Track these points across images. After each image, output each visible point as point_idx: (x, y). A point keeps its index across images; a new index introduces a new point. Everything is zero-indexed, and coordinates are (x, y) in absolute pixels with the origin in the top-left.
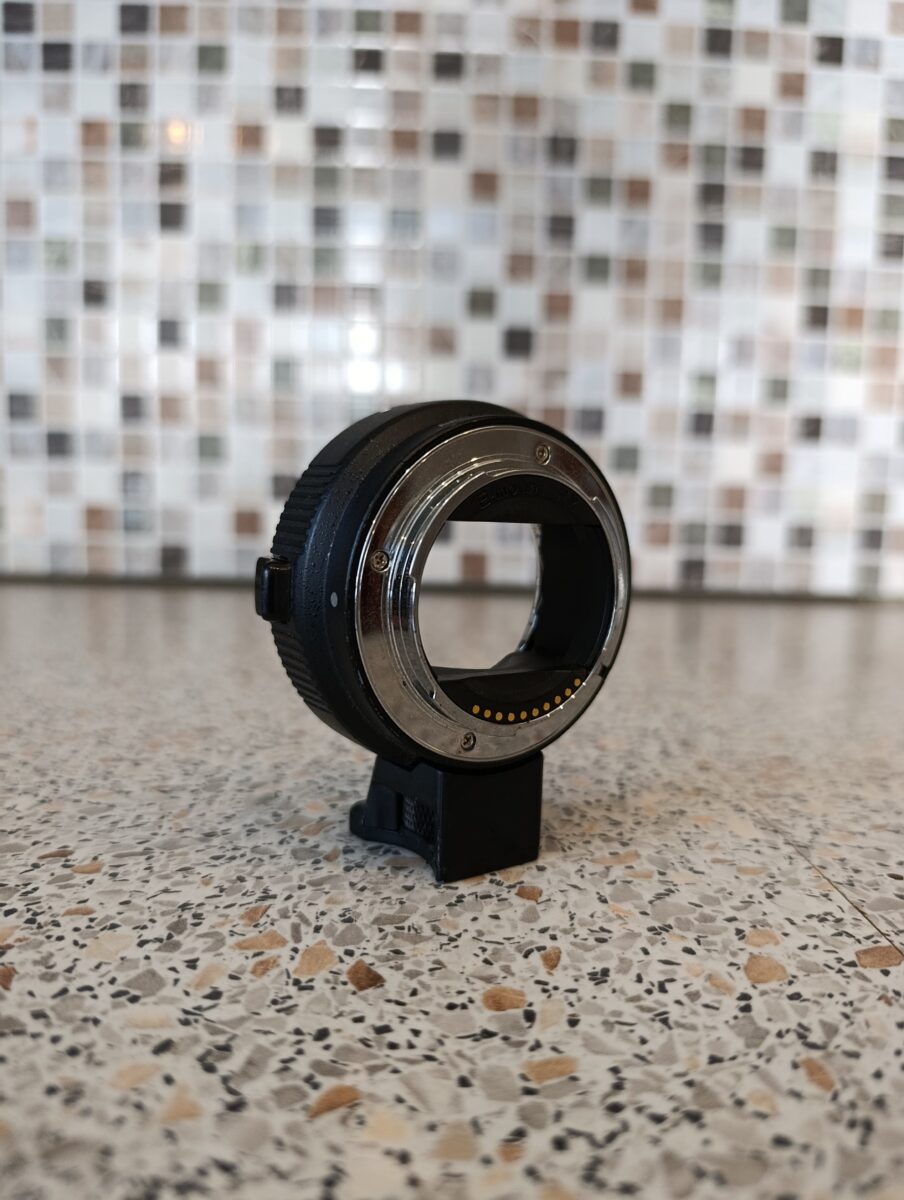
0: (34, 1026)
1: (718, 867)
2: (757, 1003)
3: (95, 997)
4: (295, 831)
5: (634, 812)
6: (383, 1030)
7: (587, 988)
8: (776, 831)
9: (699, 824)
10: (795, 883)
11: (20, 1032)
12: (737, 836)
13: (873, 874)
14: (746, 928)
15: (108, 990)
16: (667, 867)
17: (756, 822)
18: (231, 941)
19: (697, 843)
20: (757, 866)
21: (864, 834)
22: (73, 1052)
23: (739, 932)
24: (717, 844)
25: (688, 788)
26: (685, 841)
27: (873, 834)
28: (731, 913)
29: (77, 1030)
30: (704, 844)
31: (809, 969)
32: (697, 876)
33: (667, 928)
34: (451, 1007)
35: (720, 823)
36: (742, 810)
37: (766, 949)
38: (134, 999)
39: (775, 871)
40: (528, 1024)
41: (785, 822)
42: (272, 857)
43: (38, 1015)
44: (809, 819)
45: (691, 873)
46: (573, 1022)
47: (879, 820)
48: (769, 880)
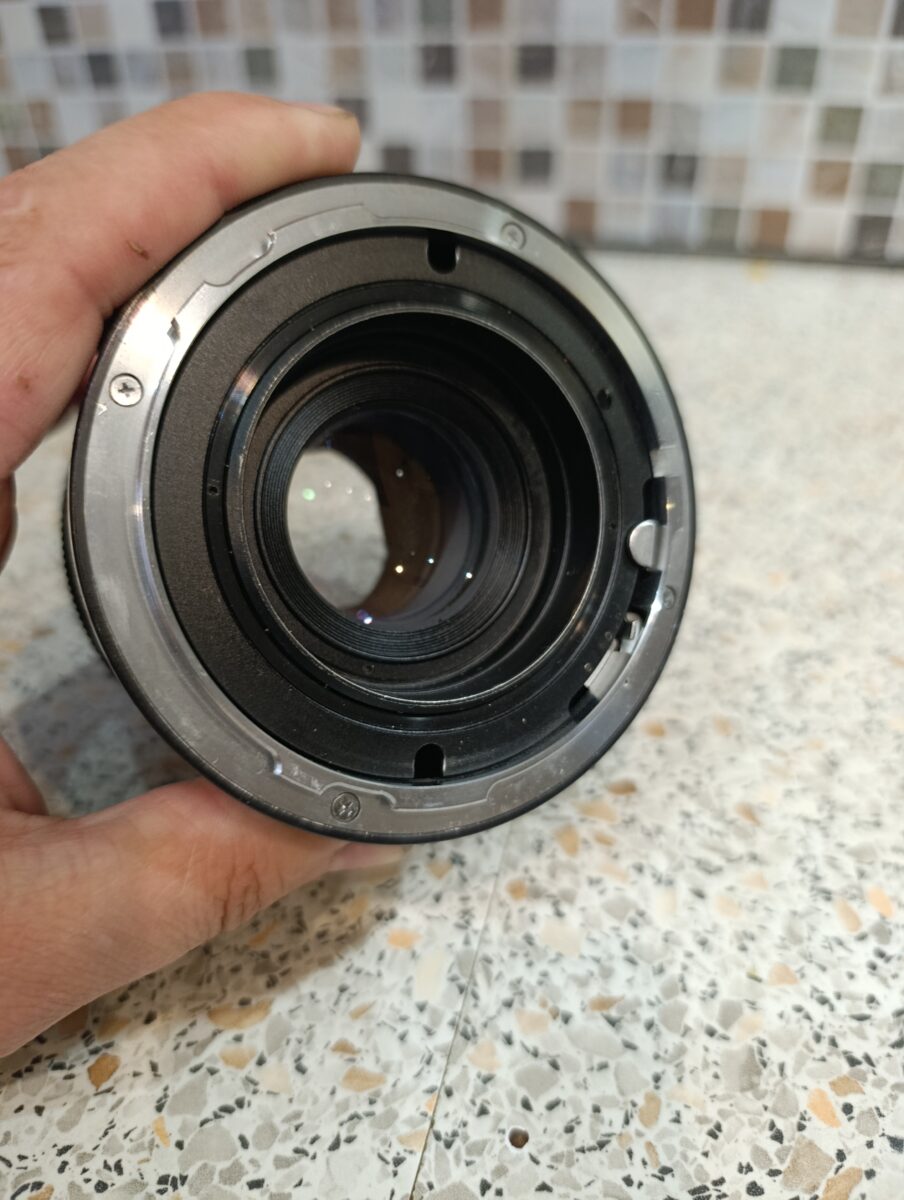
8: (462, 990)
35: (414, 955)
39: (386, 1089)
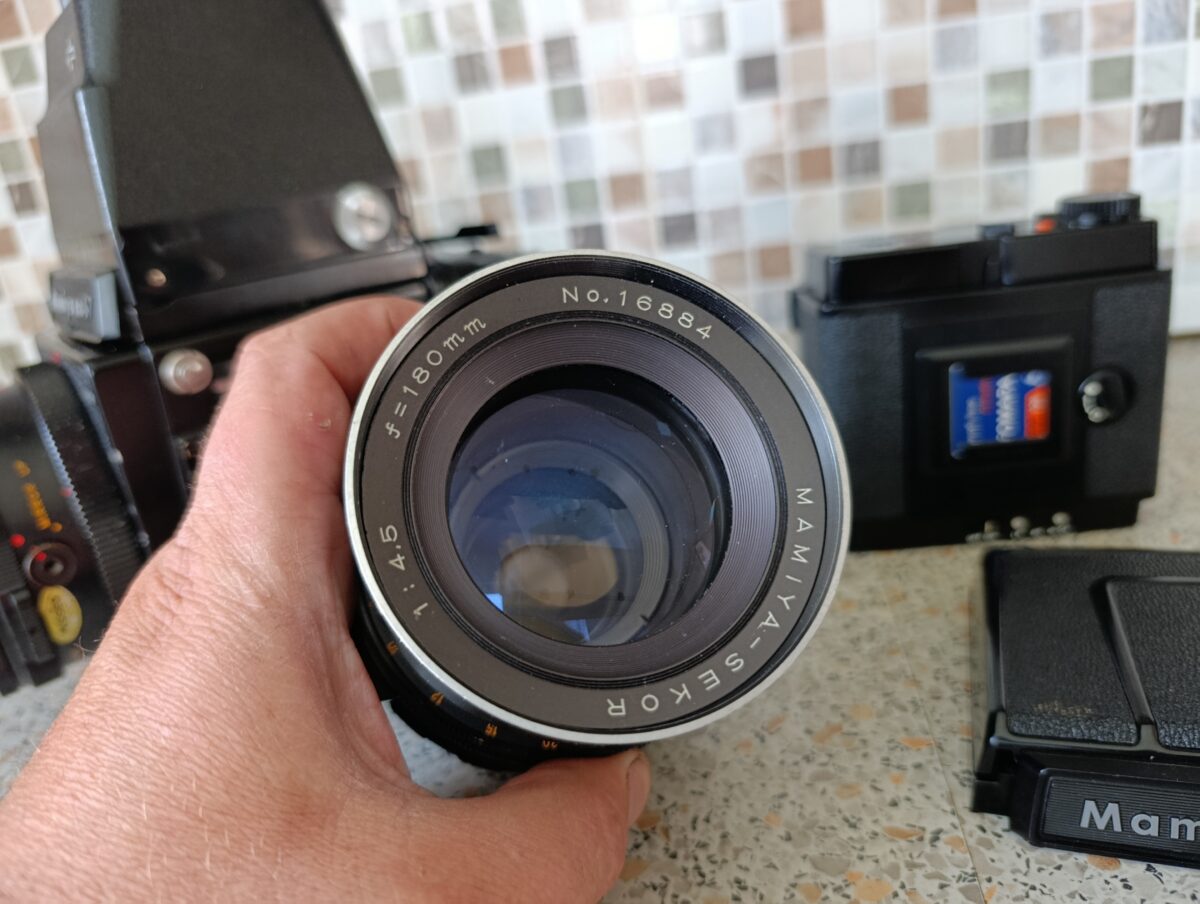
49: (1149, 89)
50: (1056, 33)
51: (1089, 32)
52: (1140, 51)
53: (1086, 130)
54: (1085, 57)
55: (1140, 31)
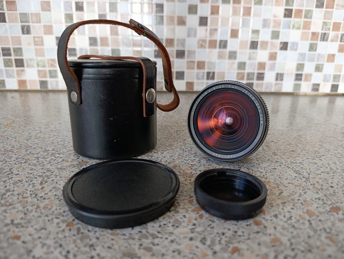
0: (160, 235)
1: (290, 185)
2: (312, 222)
3: (168, 227)
4: (187, 177)
5: (264, 169)
6: (236, 232)
7: (274, 219)
9: (281, 172)
10: (309, 189)
11: (157, 237)
12: (291, 176)
13: (326, 186)
14: (302, 202)
15: (170, 225)
16: (279, 185)
17: (294, 171)
18: (190, 210)
19: (283, 178)
20: (299, 184)
21: (320, 174)
22: (172, 241)
23: (302, 203)
24: (287, 178)
25: (274, 161)
26: (280, 177)
27: (322, 174)
28: (298, 198)
29: (170, 236)
30: (284, 178)
31: (321, 213)
32: (287, 188)
33: (285, 203)
34: (247, 225)
36: (290, 168)
37: (309, 208)
38: (177, 227)
40: (265, 229)
41: (301, 171)
42: (186, 185)
43: (159, 232)
44: (306, 170)
45: (284, 187)
46: (275, 228)
47: (322, 170)
48: (303, 189)
49: (282, 39)
50: (266, 23)
51: (272, 24)
52: (281, 30)
53: (269, 45)
54: (271, 30)
55: (281, 26)
